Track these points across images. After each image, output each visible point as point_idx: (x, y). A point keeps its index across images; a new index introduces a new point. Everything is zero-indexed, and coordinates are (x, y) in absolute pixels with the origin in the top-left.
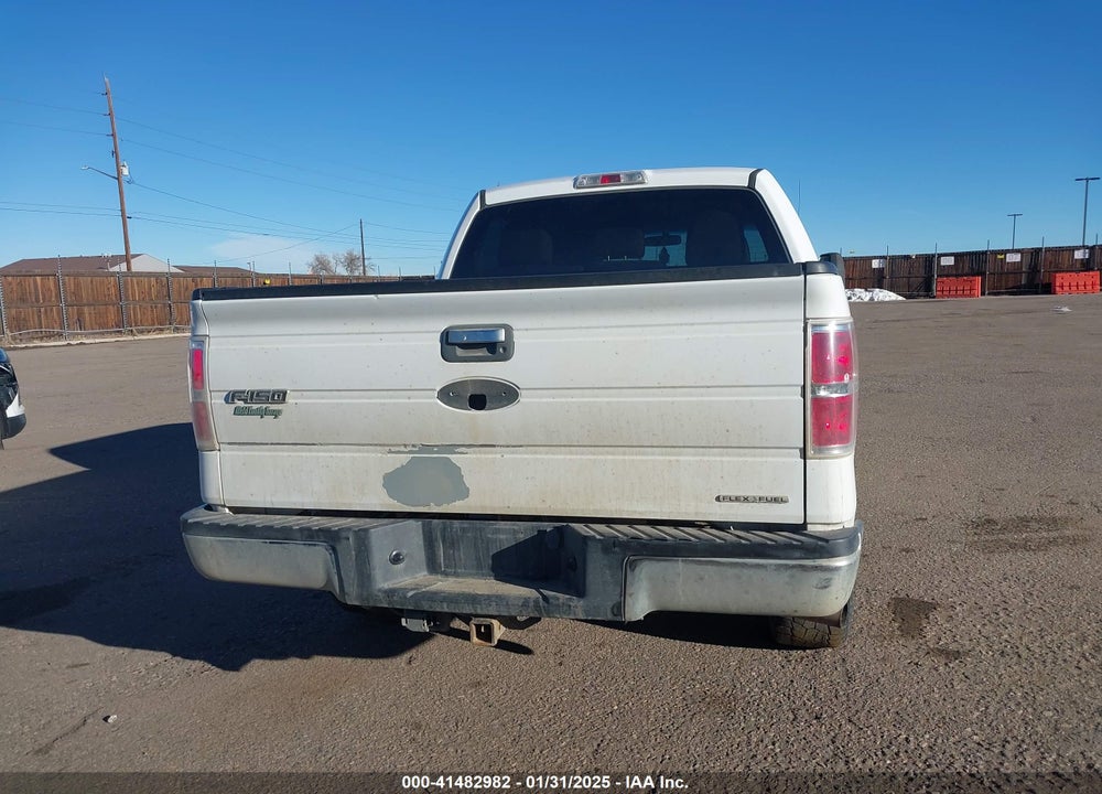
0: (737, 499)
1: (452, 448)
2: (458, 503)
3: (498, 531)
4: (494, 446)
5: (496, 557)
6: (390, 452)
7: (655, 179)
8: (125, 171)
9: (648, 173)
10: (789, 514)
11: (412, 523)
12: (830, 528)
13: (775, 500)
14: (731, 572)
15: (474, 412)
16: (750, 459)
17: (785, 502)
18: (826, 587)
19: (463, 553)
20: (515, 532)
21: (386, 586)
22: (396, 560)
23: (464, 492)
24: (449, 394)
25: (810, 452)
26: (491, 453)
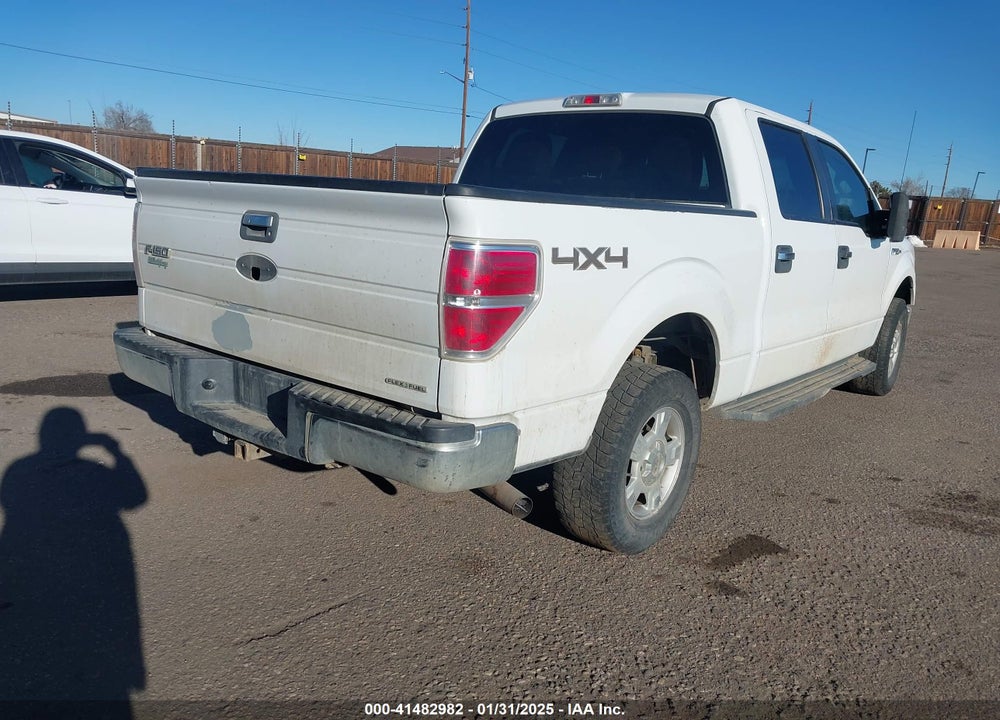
0: (396, 383)
1: (245, 307)
2: (246, 351)
3: (270, 379)
4: (266, 311)
5: (270, 398)
6: (217, 305)
7: (629, 102)
8: (471, 76)
9: (625, 96)
10: (426, 402)
11: (226, 361)
12: (459, 421)
13: (419, 389)
14: (368, 439)
15: (254, 281)
16: (408, 351)
17: (425, 392)
18: (424, 466)
19: (254, 392)
20: (279, 382)
21: (196, 403)
22: (206, 385)
23: (248, 343)
24: (242, 264)
25: (444, 353)
26: (264, 316)
